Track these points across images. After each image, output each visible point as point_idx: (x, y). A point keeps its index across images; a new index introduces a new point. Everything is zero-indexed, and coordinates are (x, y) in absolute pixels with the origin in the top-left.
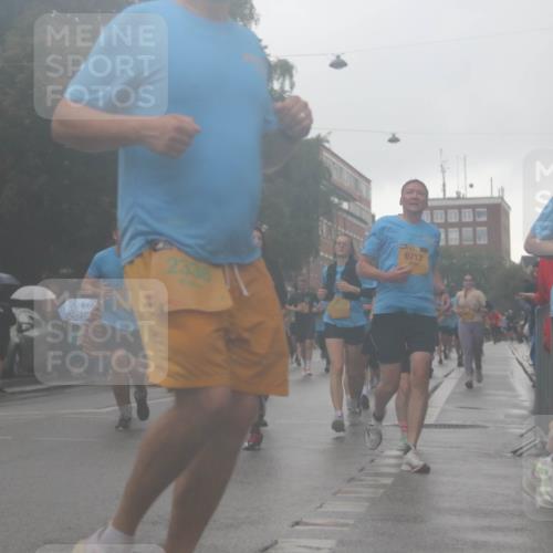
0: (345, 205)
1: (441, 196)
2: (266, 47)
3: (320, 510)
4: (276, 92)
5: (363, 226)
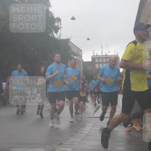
0: (75, 57)
1: (101, 55)
2: (53, 14)
4: (56, 26)
5: (80, 63)
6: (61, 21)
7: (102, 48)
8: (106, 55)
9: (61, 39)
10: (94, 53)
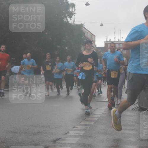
3: (80, 124)
4: (70, 11)
5: (93, 48)
6: (75, 6)
7: (115, 34)
8: (119, 41)
9: (75, 24)
10: (107, 39)
